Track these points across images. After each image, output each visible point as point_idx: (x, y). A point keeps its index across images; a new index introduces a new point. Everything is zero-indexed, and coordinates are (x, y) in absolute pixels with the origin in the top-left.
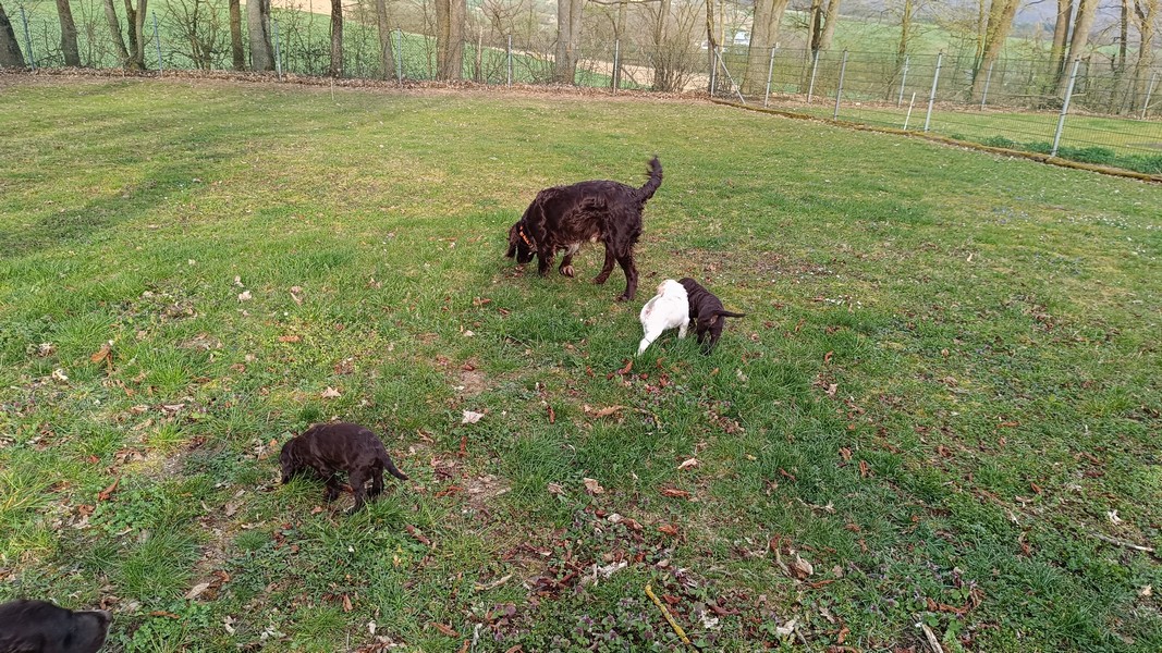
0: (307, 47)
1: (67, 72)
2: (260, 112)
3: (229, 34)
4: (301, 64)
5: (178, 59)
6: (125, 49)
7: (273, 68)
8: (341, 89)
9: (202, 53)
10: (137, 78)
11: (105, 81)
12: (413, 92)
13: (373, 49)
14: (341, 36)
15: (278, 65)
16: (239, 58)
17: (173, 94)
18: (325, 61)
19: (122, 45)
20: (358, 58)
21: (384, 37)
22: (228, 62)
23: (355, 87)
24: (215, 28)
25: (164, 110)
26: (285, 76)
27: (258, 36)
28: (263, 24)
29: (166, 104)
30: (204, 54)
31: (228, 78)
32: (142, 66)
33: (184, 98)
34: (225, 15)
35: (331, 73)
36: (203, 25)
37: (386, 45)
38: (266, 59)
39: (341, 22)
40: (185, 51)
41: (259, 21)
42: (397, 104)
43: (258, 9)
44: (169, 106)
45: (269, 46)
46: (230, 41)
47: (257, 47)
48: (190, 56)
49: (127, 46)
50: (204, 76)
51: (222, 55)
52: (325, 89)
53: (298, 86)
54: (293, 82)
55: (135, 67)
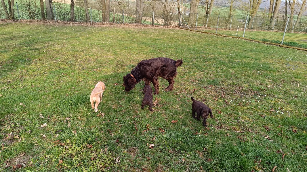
0: (63, 13)
2: (50, 32)
3: (40, 9)
4: (62, 17)
5: (24, 16)
6: (8, 13)
7: (54, 19)
8: (74, 25)
9: (32, 14)
10: (12, 22)
11: (2, 23)
12: (95, 26)
13: (83, 13)
14: (73, 9)
15: (55, 18)
16: (43, 16)
17: (23, 27)
18: (69, 17)
19: (7, 12)
20: (79, 16)
21: (87, 10)
22: (40, 17)
23: (78, 24)
24: (36, 7)
25: (20, 32)
26: (57, 21)
27: (49, 10)
28: (50, 6)
29: (21, 30)
30: (32, 15)
31: (40, 22)
32: (13, 18)
33: (27, 28)
34: (39, 3)
35: (71, 20)
36: (32, 6)
37: (87, 12)
38: (51, 16)
39: (74, 5)
40: (27, 14)
41: (49, 5)
42: (91, 29)
43: (49, 2)
44: (22, 31)
45: (52, 13)
46: (40, 11)
47: (49, 12)
48: (28, 15)
50: (33, 21)
51: (38, 15)
52: (69, 25)
53: (61, 24)
54: (60, 23)
55: (11, 19)
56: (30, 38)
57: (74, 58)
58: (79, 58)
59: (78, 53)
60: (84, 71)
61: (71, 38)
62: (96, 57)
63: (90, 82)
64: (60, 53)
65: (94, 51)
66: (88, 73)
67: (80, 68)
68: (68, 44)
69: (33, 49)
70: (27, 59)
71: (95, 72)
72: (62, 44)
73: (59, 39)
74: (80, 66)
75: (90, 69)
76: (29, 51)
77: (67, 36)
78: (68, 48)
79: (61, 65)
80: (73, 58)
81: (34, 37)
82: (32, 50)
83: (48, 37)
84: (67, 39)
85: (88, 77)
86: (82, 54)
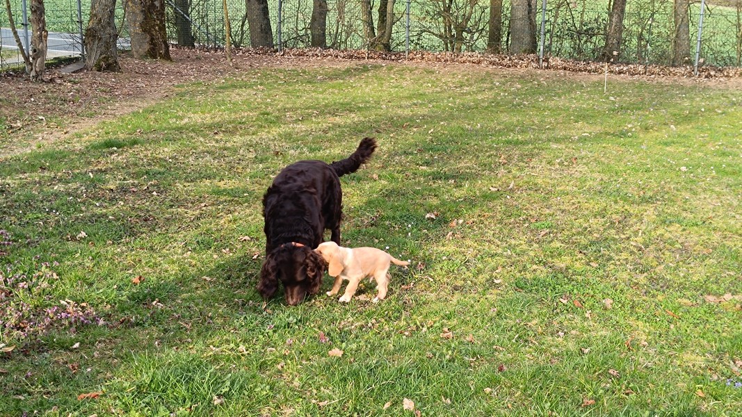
0: (578, 25)
1: (310, 53)
2: (515, 108)
3: (488, 10)
4: (567, 44)
5: (427, 39)
6: (372, 29)
7: (533, 49)
8: (615, 77)
9: (454, 32)
10: (380, 61)
11: (348, 64)
12: (712, 83)
13: (662, 25)
14: (623, 11)
15: (541, 47)
16: (494, 39)
17: (416, 81)
18: (599, 41)
19: (370, 24)
20: (640, 37)
21: (681, 10)
22: (482, 43)
23: (633, 75)
25: (404, 103)
26: (546, 60)
27: (521, 13)
29: (406, 94)
30: (455, 36)
31: (479, 62)
32: (387, 47)
35: (604, 56)
37: (682, 22)
38: (527, 39)
42: (692, 99)
44: (410, 98)
45: (532, 25)
46: (487, 20)
47: (518, 24)
48: (441, 36)
49: (376, 25)
50: (453, 60)
51: (476, 35)
52: (595, 78)
53: (562, 73)
54: (556, 68)
55: (380, 50)
56: (442, 127)
57: (613, 231)
58: (636, 233)
59: (634, 210)
60: (660, 298)
61: (598, 137)
62: (716, 237)
63: (687, 356)
64: (553, 201)
65: (706, 203)
66: (676, 309)
67: (642, 279)
68: (586, 164)
69: (453, 177)
70: (428, 216)
71: (711, 311)
72: (561, 164)
73: (549, 140)
74: (642, 272)
75: (688, 294)
76: (436, 185)
77: (585, 129)
78: (588, 184)
79: (560, 254)
80: (609, 228)
81: (454, 124)
82: (447, 178)
83: (509, 129)
84: (583, 140)
85: (678, 329)
86: (650, 212)
